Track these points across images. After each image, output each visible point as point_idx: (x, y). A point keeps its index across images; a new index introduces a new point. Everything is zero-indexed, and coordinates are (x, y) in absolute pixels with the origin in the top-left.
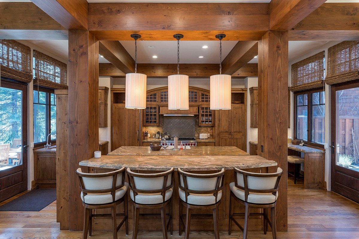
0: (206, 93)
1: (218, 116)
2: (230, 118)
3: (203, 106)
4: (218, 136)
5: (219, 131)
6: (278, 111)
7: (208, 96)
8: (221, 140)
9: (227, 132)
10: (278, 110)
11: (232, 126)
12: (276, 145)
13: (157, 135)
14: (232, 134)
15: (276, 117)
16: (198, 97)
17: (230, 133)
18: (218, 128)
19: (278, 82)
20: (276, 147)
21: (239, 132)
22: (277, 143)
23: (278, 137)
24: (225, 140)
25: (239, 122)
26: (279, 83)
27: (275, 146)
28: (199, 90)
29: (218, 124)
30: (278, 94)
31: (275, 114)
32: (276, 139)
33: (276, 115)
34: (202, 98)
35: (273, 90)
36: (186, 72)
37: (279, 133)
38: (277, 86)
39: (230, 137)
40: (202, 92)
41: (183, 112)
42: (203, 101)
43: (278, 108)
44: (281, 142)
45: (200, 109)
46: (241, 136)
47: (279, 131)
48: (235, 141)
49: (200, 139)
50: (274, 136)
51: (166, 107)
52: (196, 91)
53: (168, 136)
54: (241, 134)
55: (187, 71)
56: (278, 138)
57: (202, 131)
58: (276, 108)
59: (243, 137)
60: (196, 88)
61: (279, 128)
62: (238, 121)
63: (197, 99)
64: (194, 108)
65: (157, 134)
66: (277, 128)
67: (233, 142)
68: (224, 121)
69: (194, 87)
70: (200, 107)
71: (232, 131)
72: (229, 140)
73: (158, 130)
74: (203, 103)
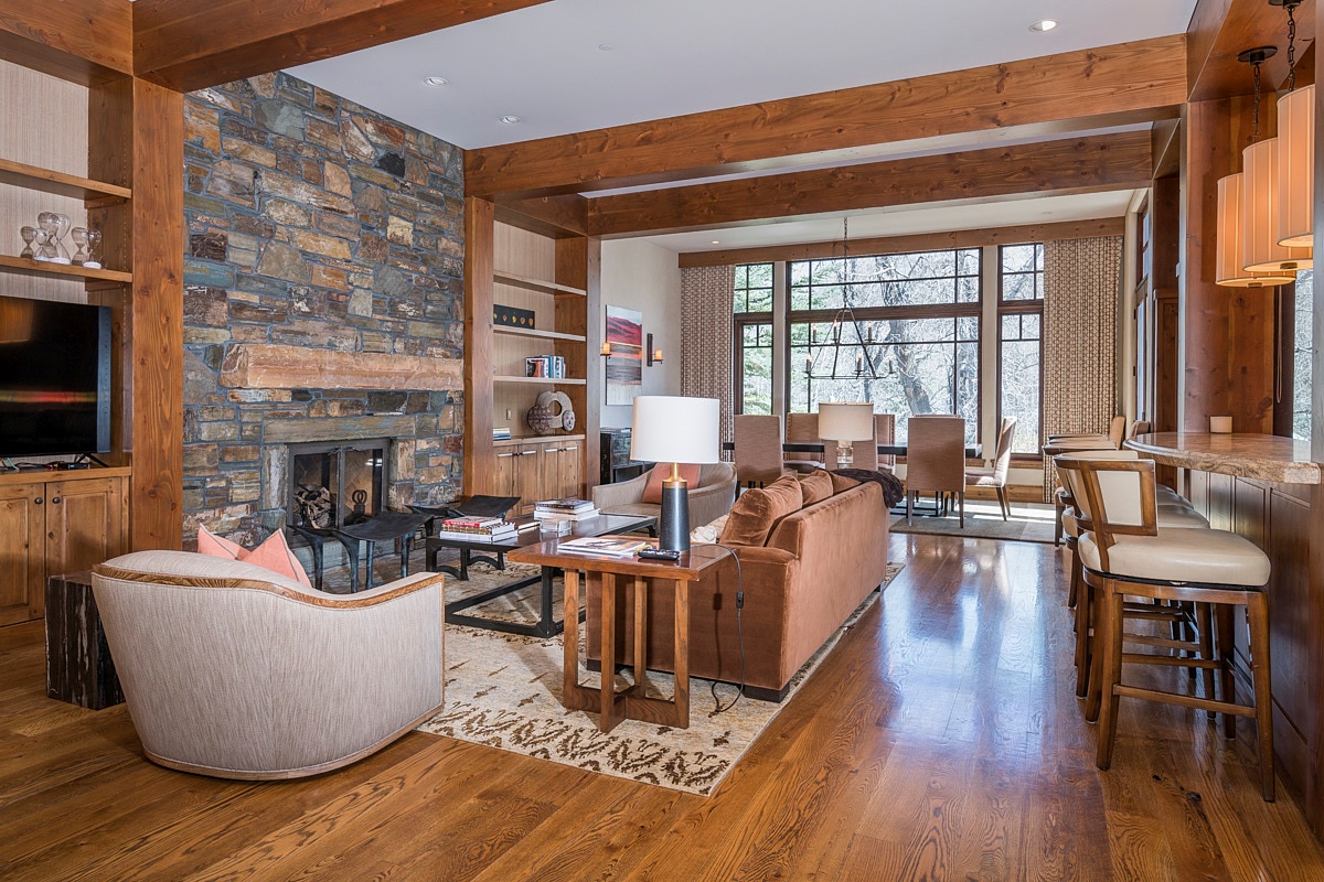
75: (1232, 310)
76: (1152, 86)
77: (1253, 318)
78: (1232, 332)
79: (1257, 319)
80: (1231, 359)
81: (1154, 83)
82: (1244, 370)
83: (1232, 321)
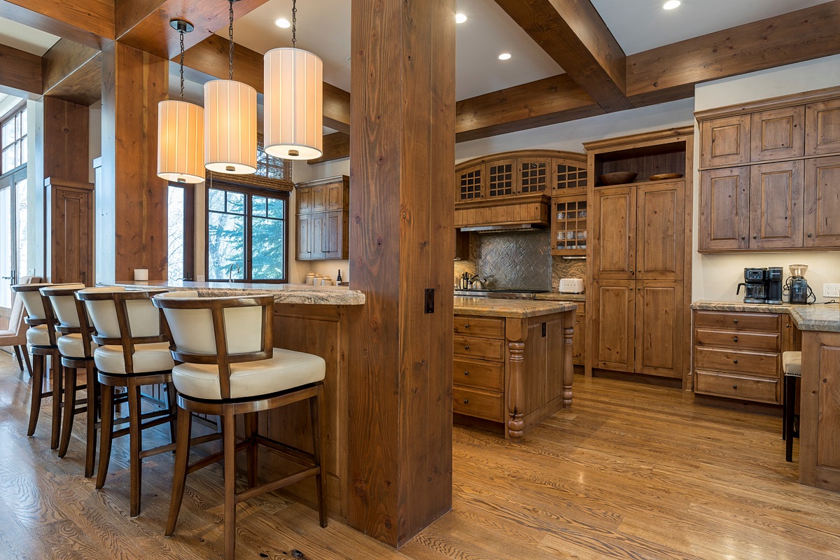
0: (570, 161)
1: (595, 224)
2: (633, 226)
3: (562, 201)
4: (595, 283)
5: (597, 268)
6: (373, 119)
7: (576, 170)
8: (603, 294)
9: (623, 270)
10: (375, 118)
11: (640, 253)
12: (369, 240)
13: (462, 282)
14: (640, 276)
15: (369, 141)
16: (547, 175)
17: (633, 275)
18: (595, 259)
19: (374, 17)
20: (369, 244)
21: (665, 271)
22: (372, 231)
23: (373, 211)
24: (617, 295)
25: (664, 238)
26: (378, 22)
27: (367, 241)
28: (552, 157)
29: (595, 246)
30: (374, 61)
31: (367, 132)
32: (368, 219)
33: (368, 137)
34: (560, 178)
35: (362, 52)
36: (503, 111)
37: (376, 196)
38: (372, 33)
39: (633, 286)
40: (561, 162)
41: (503, 220)
42: (561, 186)
43: (373, 111)
44: (382, 228)
45: (554, 208)
46: (673, 284)
47: (376, 189)
48: (649, 298)
49: (559, 292)
50: (364, 208)
51: (464, 211)
52: (542, 160)
53: (481, 282)
54: (671, 277)
55: (504, 109)
56: (373, 215)
57: (572, 271)
58: (369, 112)
59: (679, 289)
60: (543, 153)
61: (376, 179)
62: (662, 236)
63: (547, 183)
64: (529, 205)
65: (462, 280)
66: (372, 179)
67: (642, 302)
68: (613, 237)
69: (537, 150)
70: (553, 202)
71: (640, 267)
72: (629, 296)
73: (466, 271)
74: (561, 191)
75: (145, 197)
76: (89, 15)
77: (157, 204)
78: (145, 212)
79: (159, 205)
80: (144, 230)
81: (92, 14)
82: (152, 238)
83: (145, 204)
